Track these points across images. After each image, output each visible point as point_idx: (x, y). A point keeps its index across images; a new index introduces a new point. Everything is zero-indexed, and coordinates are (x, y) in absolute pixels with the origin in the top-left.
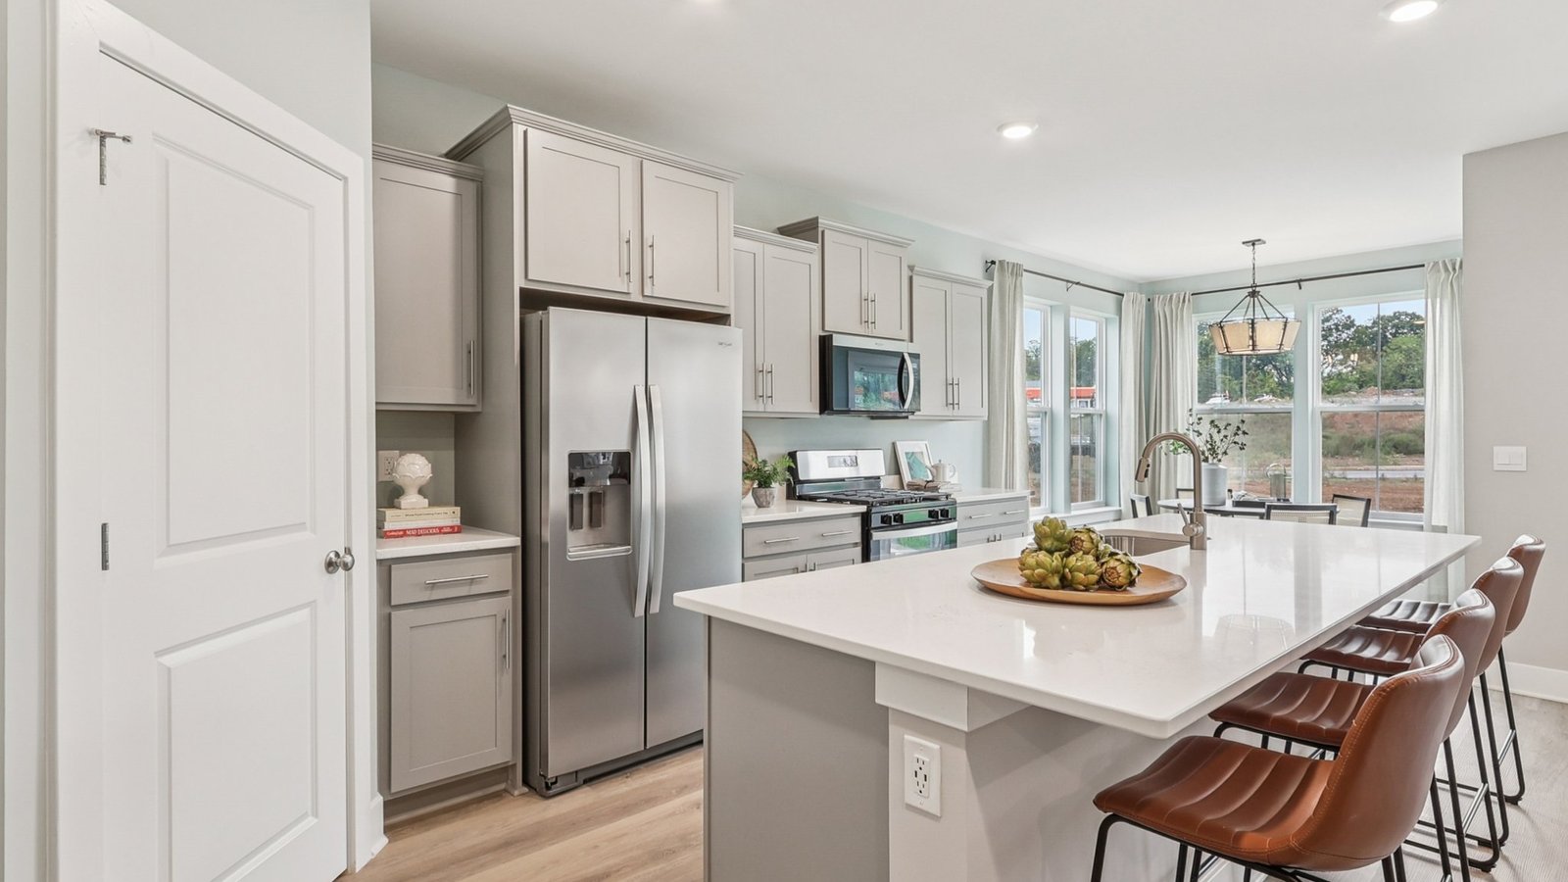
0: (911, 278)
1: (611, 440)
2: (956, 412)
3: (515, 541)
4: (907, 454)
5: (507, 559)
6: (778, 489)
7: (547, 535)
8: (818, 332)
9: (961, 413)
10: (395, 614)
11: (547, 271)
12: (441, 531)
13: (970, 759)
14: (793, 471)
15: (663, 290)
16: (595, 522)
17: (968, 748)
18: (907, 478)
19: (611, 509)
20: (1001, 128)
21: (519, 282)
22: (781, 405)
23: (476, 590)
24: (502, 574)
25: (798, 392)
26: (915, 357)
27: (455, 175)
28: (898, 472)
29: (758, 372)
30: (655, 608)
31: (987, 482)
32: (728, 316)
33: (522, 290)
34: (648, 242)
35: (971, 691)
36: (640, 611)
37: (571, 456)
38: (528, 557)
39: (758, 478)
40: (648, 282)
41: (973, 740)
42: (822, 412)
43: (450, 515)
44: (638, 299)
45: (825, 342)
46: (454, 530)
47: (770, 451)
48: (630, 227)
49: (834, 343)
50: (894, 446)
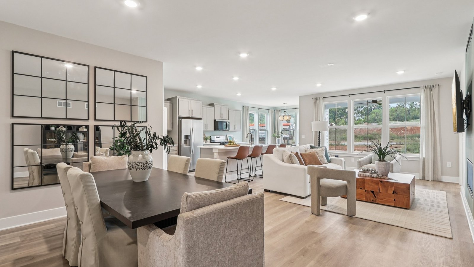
0: (228, 111)
1: (188, 133)
2: (236, 130)
3: (178, 145)
4: (229, 136)
6: (208, 141)
7: (181, 145)
8: (214, 119)
11: (181, 115)
14: (211, 138)
15: (194, 116)
16: (186, 143)
18: (229, 140)
19: (188, 142)
21: (178, 116)
22: (208, 129)
25: (211, 127)
26: (229, 122)
27: (170, 103)
28: (227, 139)
29: (206, 125)
30: (193, 153)
31: (243, 141)
32: (201, 118)
34: (192, 110)
35: (218, 149)
36: (191, 154)
37: (184, 135)
38: (179, 147)
39: (206, 139)
40: (192, 115)
41: (218, 153)
42: (214, 130)
44: (191, 117)
45: (215, 120)
47: (208, 136)
48: (190, 108)
49: (216, 121)
50: (227, 135)
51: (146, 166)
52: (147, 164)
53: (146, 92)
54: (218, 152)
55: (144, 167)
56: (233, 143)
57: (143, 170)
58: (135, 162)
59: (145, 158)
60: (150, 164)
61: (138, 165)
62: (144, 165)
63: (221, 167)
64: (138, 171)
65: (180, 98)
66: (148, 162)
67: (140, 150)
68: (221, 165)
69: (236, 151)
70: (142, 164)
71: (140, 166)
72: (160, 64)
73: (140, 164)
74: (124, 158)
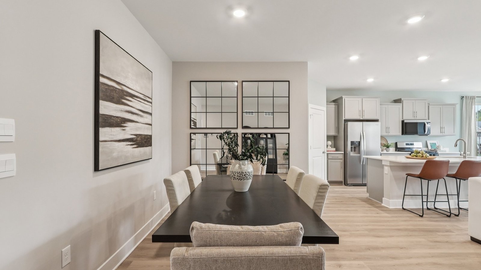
0: (429, 106)
1: (357, 139)
3: (343, 153)
4: (430, 143)
5: (342, 155)
6: (392, 149)
7: (348, 152)
8: (401, 120)
9: (445, 134)
10: (329, 160)
11: (347, 117)
12: (333, 151)
13: (390, 168)
14: (396, 146)
15: (366, 118)
16: (355, 151)
17: (390, 167)
18: (430, 148)
19: (357, 149)
20: (441, 80)
21: (344, 119)
22: (392, 134)
23: (338, 158)
24: (342, 156)
25: (397, 130)
26: (428, 123)
28: (427, 147)
29: (385, 128)
32: (378, 120)
33: (344, 120)
34: (363, 110)
35: (390, 161)
36: (362, 164)
37: (351, 142)
38: (345, 154)
39: (385, 146)
40: (363, 116)
42: (402, 135)
43: (334, 149)
44: (362, 119)
45: (403, 122)
46: (335, 151)
47: (391, 142)
48: (360, 109)
49: (405, 122)
50: (426, 141)
51: (242, 177)
52: (243, 175)
53: (289, 97)
54: (390, 166)
55: (239, 177)
56: (420, 155)
57: (239, 180)
58: (232, 172)
59: (241, 169)
60: (246, 175)
61: (235, 174)
62: (240, 176)
63: (321, 190)
64: (235, 180)
65: (347, 98)
66: (244, 173)
67: (238, 160)
68: (320, 189)
69: (420, 166)
70: (238, 174)
71: (236, 176)
72: (303, 65)
73: (236, 174)
74: (258, 164)
